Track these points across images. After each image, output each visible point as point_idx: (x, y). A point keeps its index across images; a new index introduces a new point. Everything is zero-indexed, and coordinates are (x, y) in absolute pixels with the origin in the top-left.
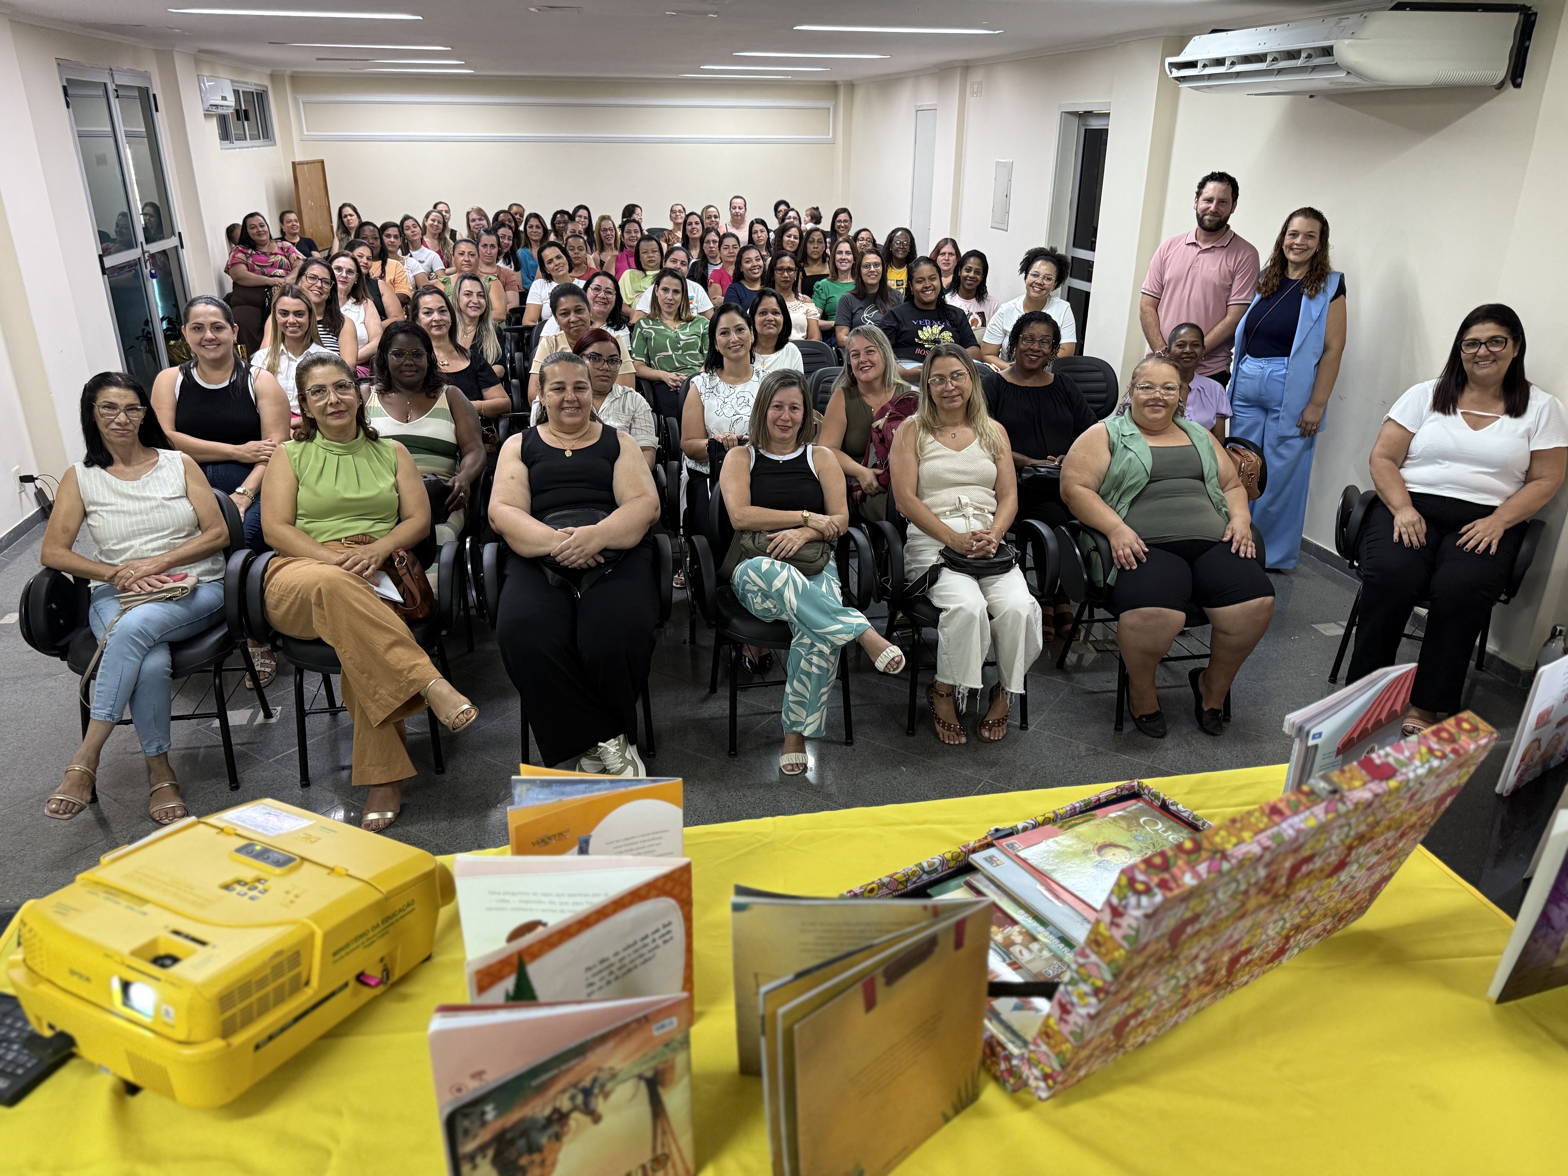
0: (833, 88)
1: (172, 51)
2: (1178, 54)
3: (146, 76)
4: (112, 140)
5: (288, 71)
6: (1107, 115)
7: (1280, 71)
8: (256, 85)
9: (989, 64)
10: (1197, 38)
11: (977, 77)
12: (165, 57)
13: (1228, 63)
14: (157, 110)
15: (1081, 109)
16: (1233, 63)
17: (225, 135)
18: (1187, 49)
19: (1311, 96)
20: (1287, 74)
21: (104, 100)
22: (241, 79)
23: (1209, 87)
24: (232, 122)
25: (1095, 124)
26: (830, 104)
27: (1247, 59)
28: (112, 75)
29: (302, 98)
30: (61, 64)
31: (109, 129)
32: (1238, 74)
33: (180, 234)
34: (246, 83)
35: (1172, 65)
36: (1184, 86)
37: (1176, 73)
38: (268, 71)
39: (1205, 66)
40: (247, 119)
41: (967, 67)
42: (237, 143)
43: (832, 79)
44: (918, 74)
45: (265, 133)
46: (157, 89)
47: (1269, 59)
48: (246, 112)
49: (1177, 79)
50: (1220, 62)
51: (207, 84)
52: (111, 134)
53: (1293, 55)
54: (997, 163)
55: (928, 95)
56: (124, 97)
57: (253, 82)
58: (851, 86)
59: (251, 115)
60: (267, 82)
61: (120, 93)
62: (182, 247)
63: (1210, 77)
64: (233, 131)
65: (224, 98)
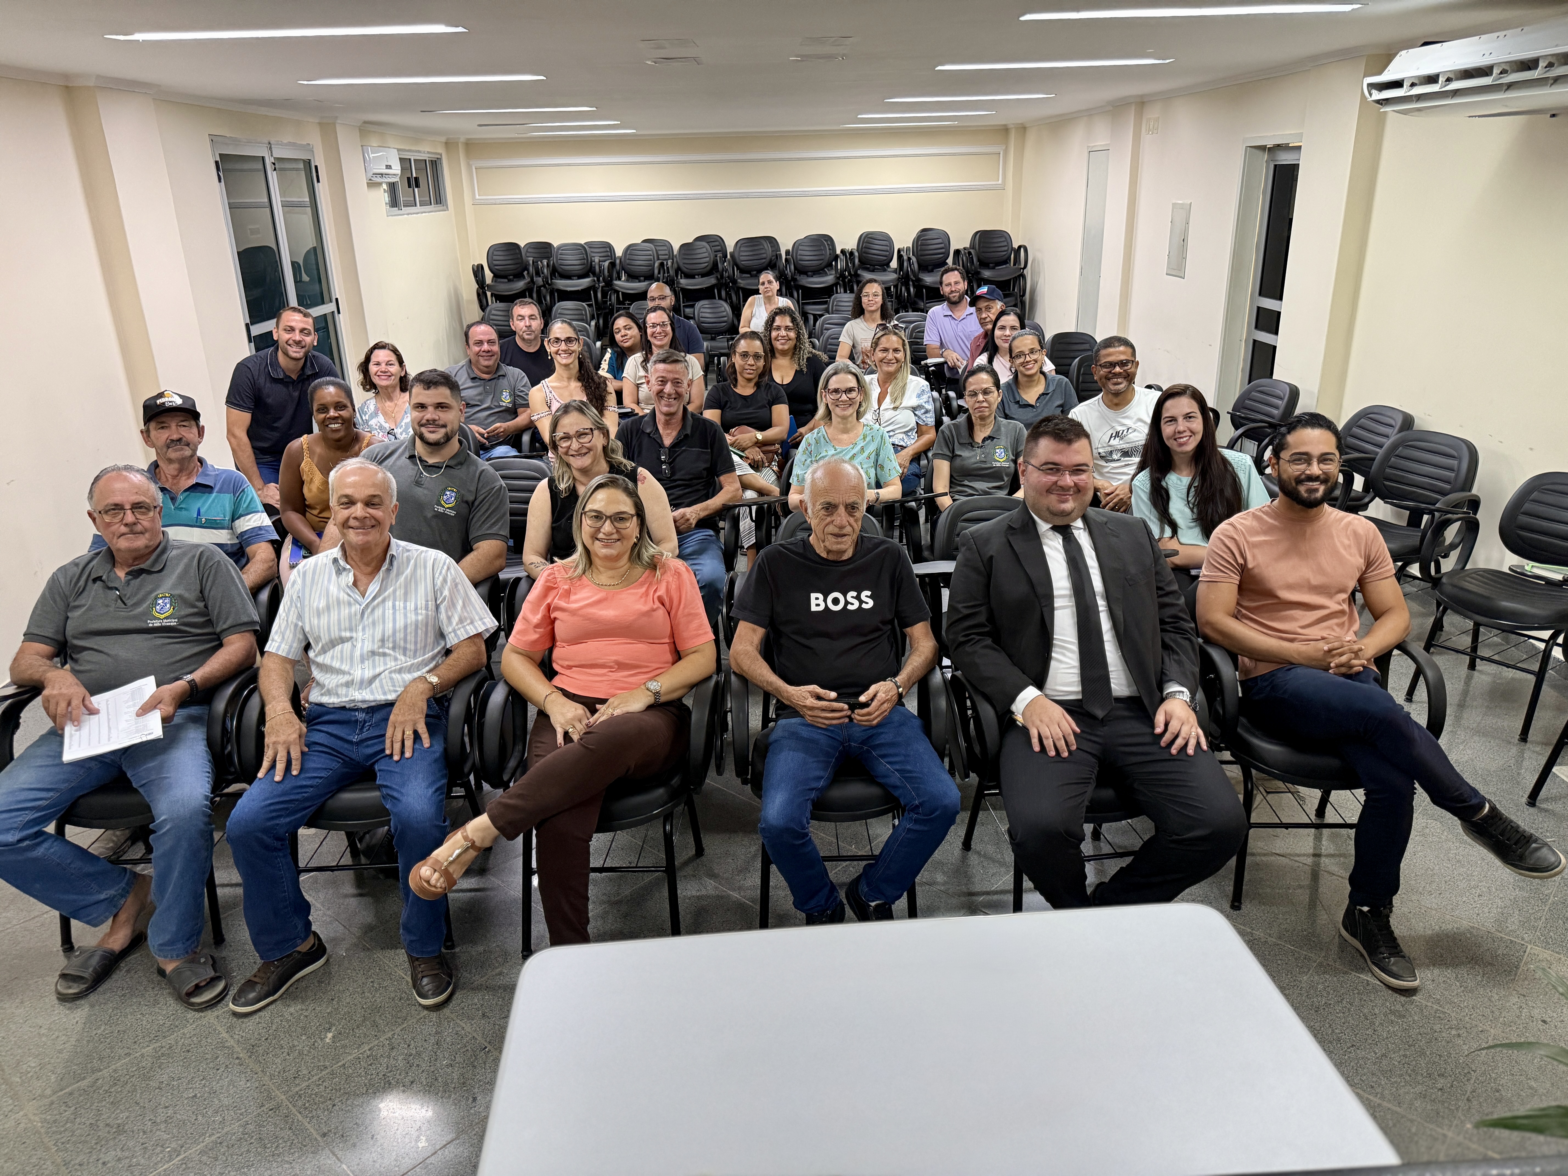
0: (1004, 131)
1: (334, 124)
2: (1380, 73)
3: (309, 148)
4: (268, 210)
5: (462, 139)
6: (1299, 148)
7: (1510, 86)
8: (428, 152)
9: (1167, 98)
10: (1403, 53)
11: (1153, 113)
12: (328, 129)
13: (1442, 79)
14: (318, 181)
15: (1270, 143)
16: (1449, 80)
17: (394, 202)
18: (1391, 67)
19: (1553, 116)
20: (1520, 88)
21: (263, 173)
22: (414, 148)
23: (1419, 110)
24: (402, 189)
25: (1285, 159)
26: (1000, 149)
27: (1467, 74)
28: (271, 148)
29: (476, 163)
30: (214, 140)
31: (266, 200)
32: (1456, 93)
33: (337, 299)
34: (419, 152)
35: (1371, 86)
36: (1388, 109)
37: (1377, 95)
38: (443, 139)
39: (1413, 85)
40: (417, 186)
41: (1141, 103)
42: (405, 210)
43: (1003, 123)
44: (1089, 114)
45: (439, 199)
46: (319, 160)
47: (1496, 71)
48: (416, 179)
49: (1378, 102)
50: (1432, 79)
51: (372, 156)
52: (268, 204)
53: (1529, 65)
54: (1174, 205)
55: (1101, 135)
56: (281, 169)
57: (424, 151)
58: (1023, 129)
59: (422, 182)
60: (441, 150)
61: (277, 166)
62: (339, 312)
63: (1419, 97)
64: (402, 199)
65: (389, 167)
